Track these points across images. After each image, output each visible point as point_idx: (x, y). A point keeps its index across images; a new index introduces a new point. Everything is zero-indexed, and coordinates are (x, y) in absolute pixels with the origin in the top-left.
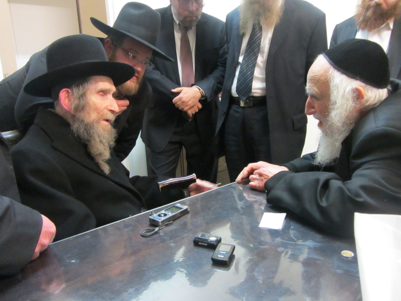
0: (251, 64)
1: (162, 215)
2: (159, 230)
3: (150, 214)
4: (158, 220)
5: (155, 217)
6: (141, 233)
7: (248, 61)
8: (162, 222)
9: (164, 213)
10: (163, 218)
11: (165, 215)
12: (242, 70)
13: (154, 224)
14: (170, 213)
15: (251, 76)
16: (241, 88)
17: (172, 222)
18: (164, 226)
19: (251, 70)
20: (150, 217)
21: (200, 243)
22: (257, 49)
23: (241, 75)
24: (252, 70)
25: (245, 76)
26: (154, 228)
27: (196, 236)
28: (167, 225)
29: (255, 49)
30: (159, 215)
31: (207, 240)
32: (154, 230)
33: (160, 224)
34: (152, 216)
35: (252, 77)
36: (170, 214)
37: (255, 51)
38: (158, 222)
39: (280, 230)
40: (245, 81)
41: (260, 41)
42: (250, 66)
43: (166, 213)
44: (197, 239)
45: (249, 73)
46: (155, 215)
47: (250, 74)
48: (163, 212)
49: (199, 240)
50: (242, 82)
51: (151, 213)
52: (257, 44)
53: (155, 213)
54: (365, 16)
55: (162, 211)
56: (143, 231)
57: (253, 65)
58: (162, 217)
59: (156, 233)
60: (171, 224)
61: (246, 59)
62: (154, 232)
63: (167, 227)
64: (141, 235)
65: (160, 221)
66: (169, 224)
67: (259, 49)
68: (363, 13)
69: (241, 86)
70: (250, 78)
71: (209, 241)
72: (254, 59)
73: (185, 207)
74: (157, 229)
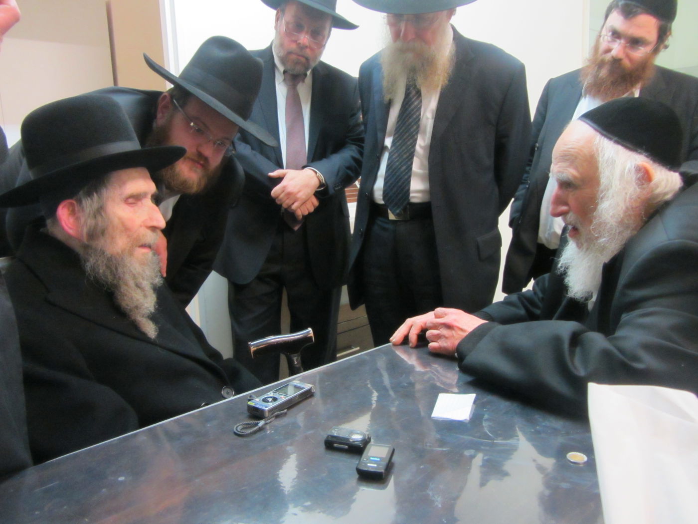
0: (405, 153)
1: (270, 400)
2: (266, 424)
3: (249, 398)
4: (263, 408)
5: (257, 402)
6: (235, 430)
7: (401, 148)
8: (272, 411)
9: (271, 396)
10: (271, 405)
11: (275, 399)
12: (391, 162)
13: (256, 414)
14: (282, 396)
15: (407, 173)
16: (391, 194)
17: (284, 410)
18: (273, 419)
19: (407, 162)
20: (249, 403)
21: (335, 445)
22: (415, 127)
23: (391, 171)
24: (409, 163)
25: (397, 174)
26: (257, 422)
27: (329, 433)
28: (277, 417)
29: (411, 128)
30: (265, 400)
31: (348, 439)
32: (257, 424)
33: (267, 414)
34: (253, 401)
35: (409, 174)
36: (282, 399)
37: (412, 130)
38: (262, 411)
39: (467, 422)
40: (398, 182)
41: (420, 114)
42: (405, 156)
43: (276, 396)
44: (330, 439)
45: (404, 168)
46: (257, 400)
47: (405, 170)
48: (271, 394)
49: (334, 440)
50: (392, 184)
51: (251, 396)
52: (415, 119)
53: (258, 397)
55: (269, 393)
56: (238, 427)
57: (410, 155)
58: (269, 403)
59: (261, 429)
60: (286, 414)
61: (398, 144)
62: (257, 427)
63: (278, 419)
64: (235, 434)
65: (267, 409)
66: (282, 414)
67: (418, 127)
69: (392, 189)
70: (406, 177)
71: (351, 441)
72: (411, 144)
73: (307, 386)
74: (261, 423)
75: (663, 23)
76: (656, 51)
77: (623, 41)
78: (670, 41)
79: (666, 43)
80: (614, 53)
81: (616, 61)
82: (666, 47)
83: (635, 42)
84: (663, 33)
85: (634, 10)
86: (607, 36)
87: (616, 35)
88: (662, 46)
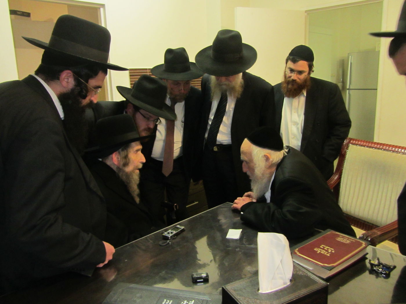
1: (170, 233)
2: (170, 242)
4: (168, 236)
5: (165, 234)
8: (171, 237)
9: (170, 231)
10: (171, 235)
11: (172, 233)
13: (166, 238)
17: (176, 237)
18: (172, 240)
20: (163, 234)
28: (174, 239)
30: (168, 233)
32: (167, 242)
36: (174, 232)
43: (172, 231)
46: (166, 233)
53: (166, 231)
54: (287, 88)
56: (161, 243)
62: (167, 243)
64: (160, 245)
65: (169, 236)
68: (286, 86)
73: (182, 227)
74: (168, 241)
75: (310, 63)
76: (309, 74)
77: (296, 73)
78: (314, 69)
79: (313, 70)
80: (292, 78)
81: (294, 81)
82: (313, 71)
83: (300, 72)
84: (311, 67)
85: (297, 60)
86: (288, 71)
87: (292, 70)
88: (311, 72)
